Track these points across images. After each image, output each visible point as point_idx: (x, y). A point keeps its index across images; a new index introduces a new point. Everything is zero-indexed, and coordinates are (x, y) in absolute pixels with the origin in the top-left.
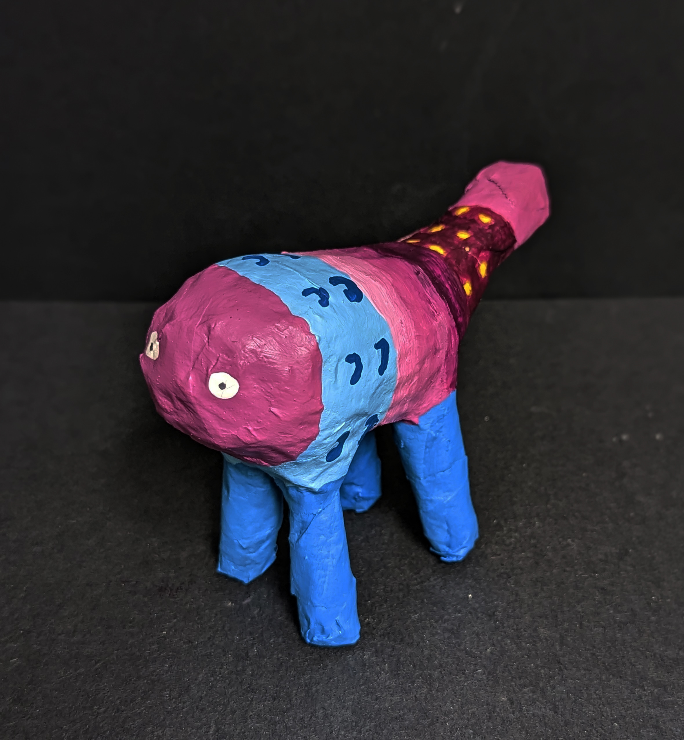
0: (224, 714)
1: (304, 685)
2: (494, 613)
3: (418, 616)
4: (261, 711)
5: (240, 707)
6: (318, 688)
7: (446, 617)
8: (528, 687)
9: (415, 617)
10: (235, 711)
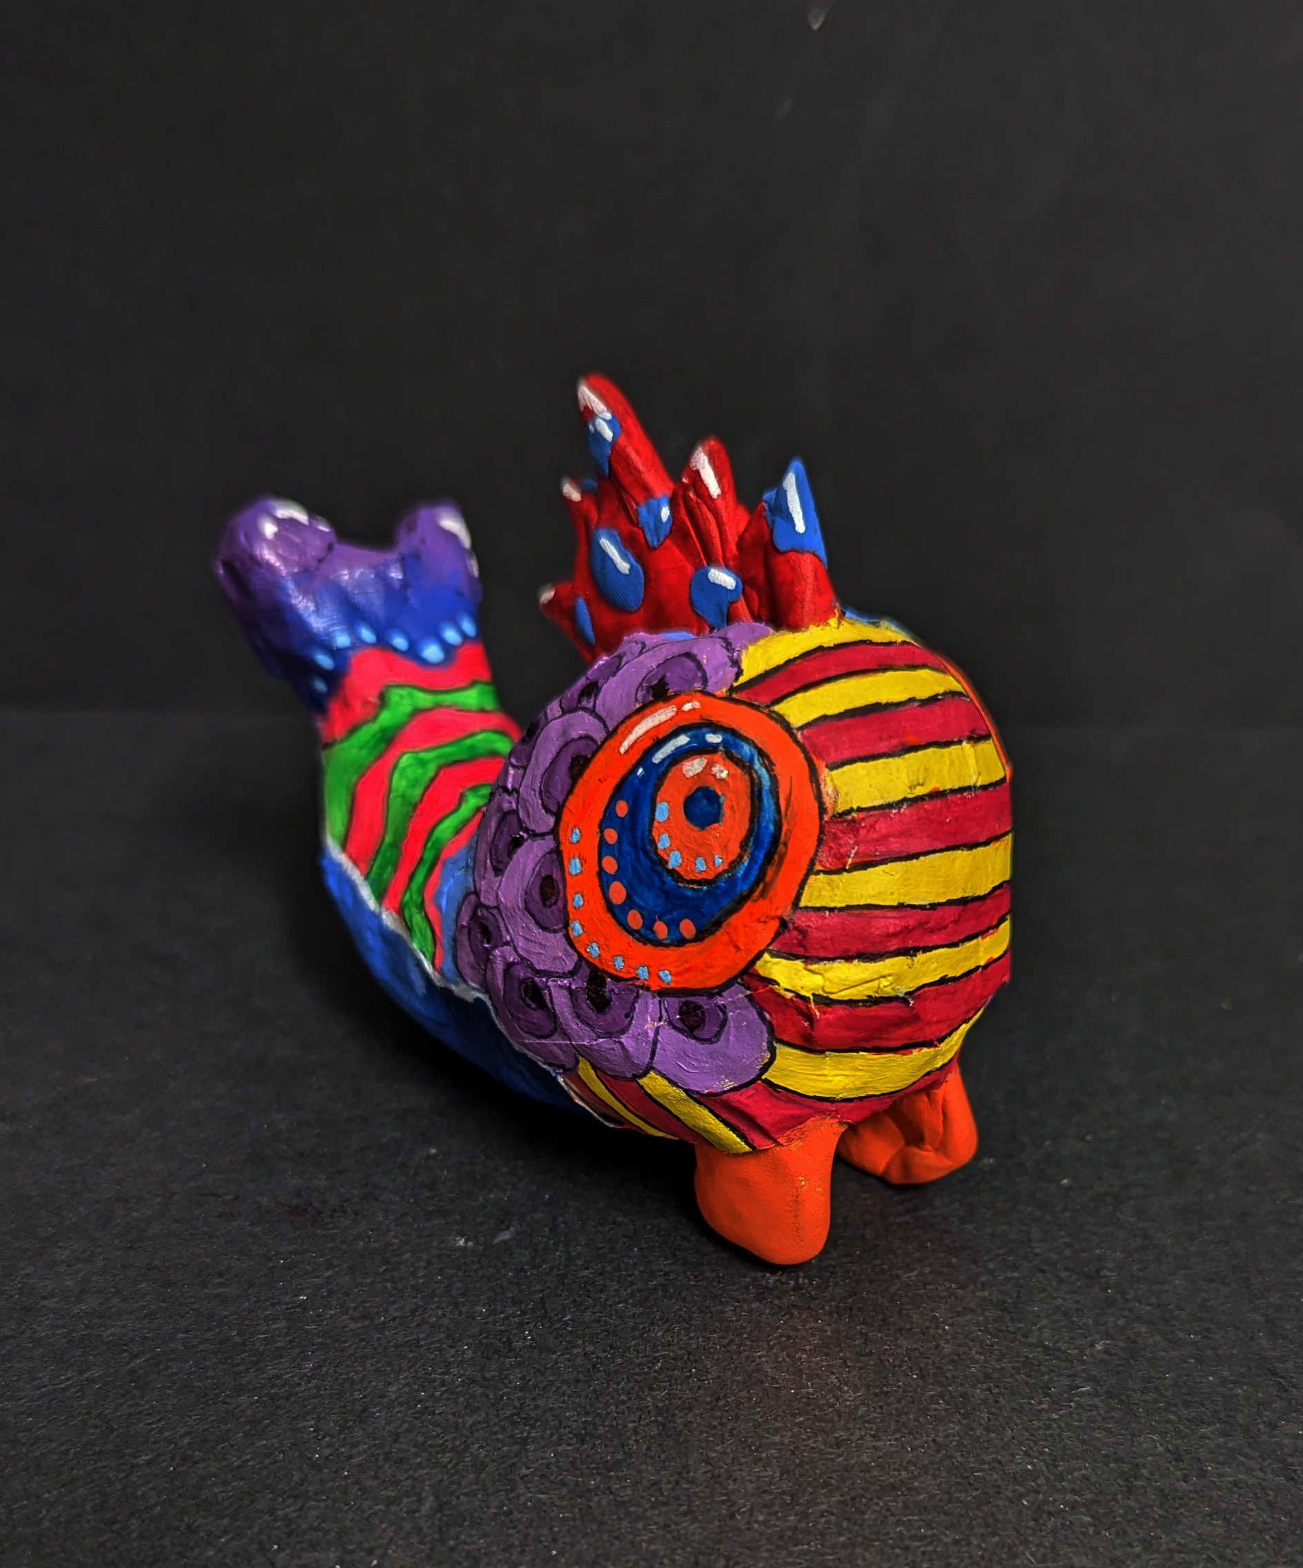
0: (457, 1472)
1: (653, 1413)
2: (1097, 1271)
3: (916, 1276)
4: (548, 1466)
5: (494, 1458)
6: (690, 1417)
7: (983, 1279)
8: (1209, 1425)
9: (909, 1277)
10: (484, 1466)
